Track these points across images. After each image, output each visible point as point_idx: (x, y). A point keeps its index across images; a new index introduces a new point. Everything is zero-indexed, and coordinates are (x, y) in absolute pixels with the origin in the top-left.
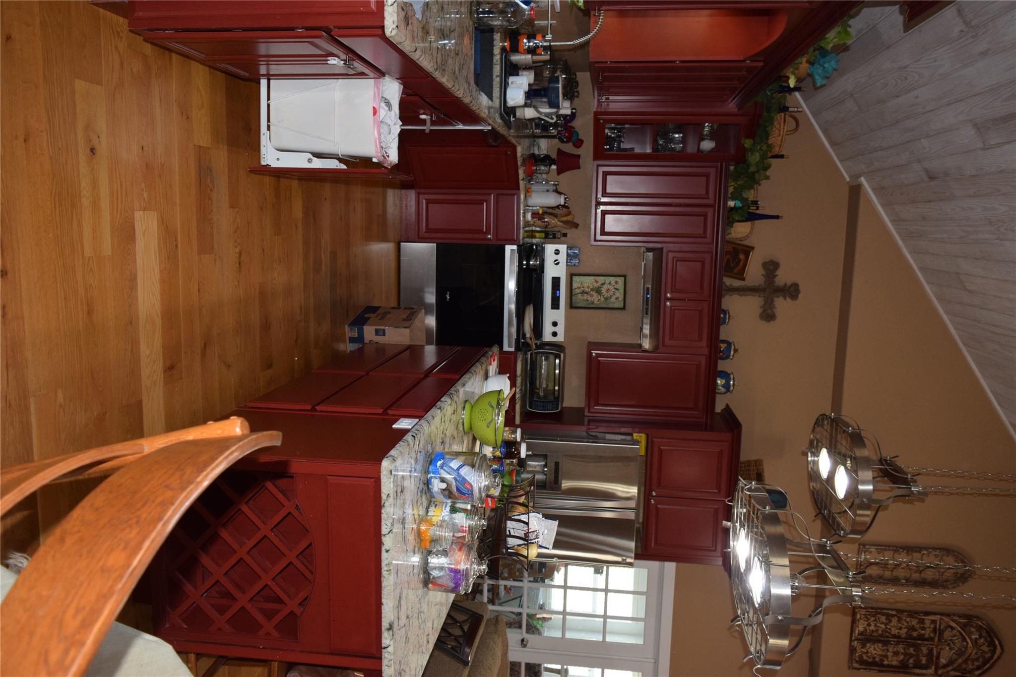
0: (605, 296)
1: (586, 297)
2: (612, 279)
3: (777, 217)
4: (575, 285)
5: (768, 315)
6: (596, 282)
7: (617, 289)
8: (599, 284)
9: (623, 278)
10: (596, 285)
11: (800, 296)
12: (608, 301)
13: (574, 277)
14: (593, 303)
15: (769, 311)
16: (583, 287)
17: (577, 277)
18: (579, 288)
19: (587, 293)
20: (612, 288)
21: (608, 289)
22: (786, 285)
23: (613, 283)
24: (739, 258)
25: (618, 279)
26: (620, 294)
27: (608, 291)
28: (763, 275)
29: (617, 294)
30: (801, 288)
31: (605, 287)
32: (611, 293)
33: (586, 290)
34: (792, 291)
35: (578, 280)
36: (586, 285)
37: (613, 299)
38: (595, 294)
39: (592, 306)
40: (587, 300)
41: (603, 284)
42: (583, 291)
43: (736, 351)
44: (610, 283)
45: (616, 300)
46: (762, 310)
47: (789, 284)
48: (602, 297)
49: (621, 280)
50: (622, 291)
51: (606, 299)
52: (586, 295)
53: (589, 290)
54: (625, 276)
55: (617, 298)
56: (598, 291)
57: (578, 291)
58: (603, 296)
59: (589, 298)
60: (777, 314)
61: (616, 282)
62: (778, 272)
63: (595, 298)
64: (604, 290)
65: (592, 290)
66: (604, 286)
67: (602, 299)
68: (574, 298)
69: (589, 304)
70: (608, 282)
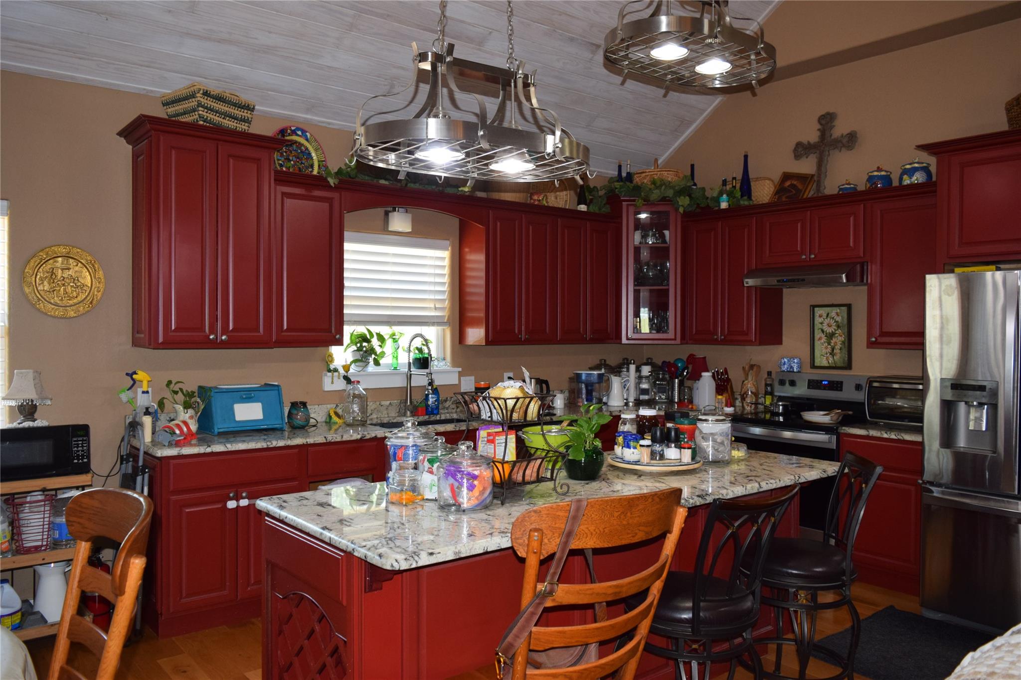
0: (836, 328)
1: (837, 351)
2: (818, 320)
3: (746, 157)
4: (825, 363)
5: (851, 140)
6: (820, 339)
7: (828, 315)
8: (823, 336)
9: (816, 309)
10: (824, 339)
11: (831, 111)
12: (841, 325)
13: (816, 365)
14: (843, 342)
15: (845, 141)
16: (827, 354)
17: (816, 361)
18: (827, 359)
19: (833, 349)
20: (827, 321)
21: (828, 325)
22: (819, 130)
23: (821, 320)
24: (789, 186)
25: (817, 315)
26: (833, 312)
27: (829, 326)
28: (807, 158)
29: (833, 314)
30: (823, 113)
31: (826, 328)
32: (832, 322)
33: (829, 350)
34: (827, 121)
35: (819, 359)
36: (824, 351)
37: (839, 319)
38: (834, 340)
39: (846, 344)
40: (841, 349)
41: (823, 331)
42: (831, 354)
43: (879, 169)
44: (822, 323)
45: (840, 315)
46: (843, 149)
47: (819, 127)
48: (837, 332)
49: (818, 311)
50: (828, 309)
51: (838, 327)
52: (835, 351)
53: (829, 346)
54: (813, 307)
55: (837, 314)
56: (830, 336)
57: (831, 360)
58: (835, 330)
59: (838, 347)
60: (848, 131)
61: (820, 316)
62: (805, 141)
63: (839, 340)
64: (829, 330)
65: (829, 344)
66: (825, 330)
67: (838, 332)
68: (839, 365)
69: (845, 347)
70: (820, 326)
